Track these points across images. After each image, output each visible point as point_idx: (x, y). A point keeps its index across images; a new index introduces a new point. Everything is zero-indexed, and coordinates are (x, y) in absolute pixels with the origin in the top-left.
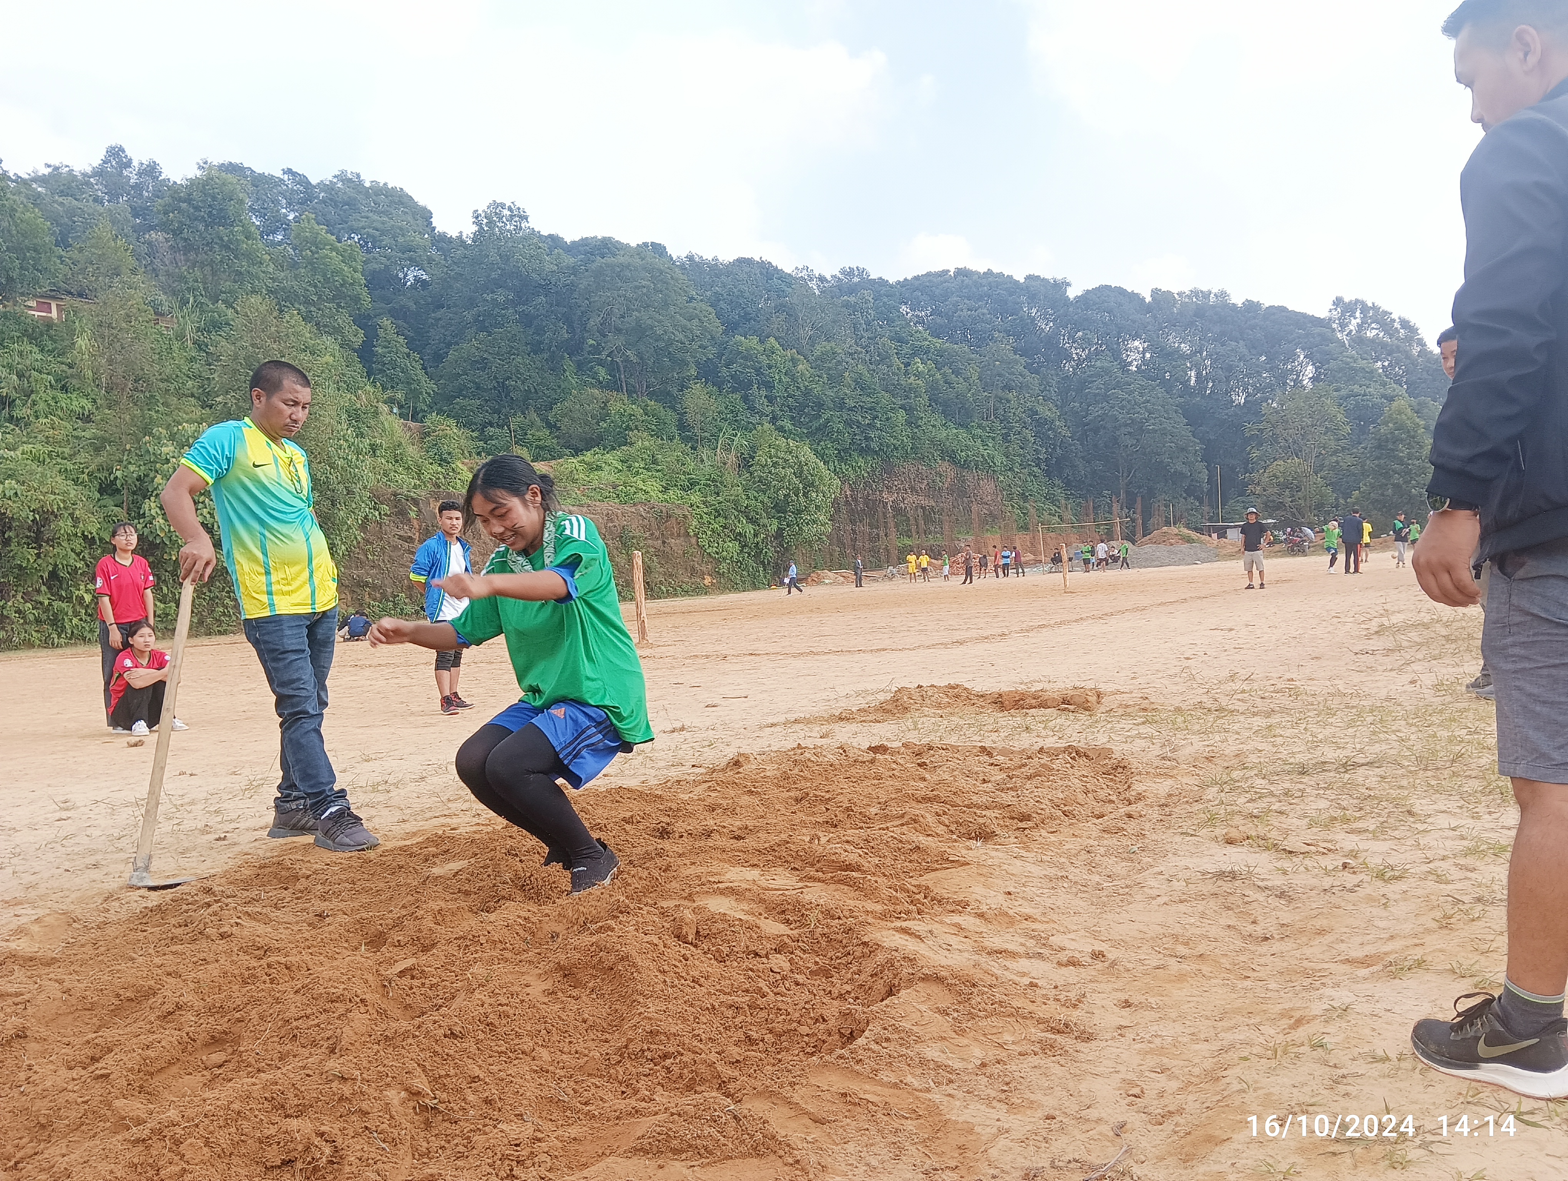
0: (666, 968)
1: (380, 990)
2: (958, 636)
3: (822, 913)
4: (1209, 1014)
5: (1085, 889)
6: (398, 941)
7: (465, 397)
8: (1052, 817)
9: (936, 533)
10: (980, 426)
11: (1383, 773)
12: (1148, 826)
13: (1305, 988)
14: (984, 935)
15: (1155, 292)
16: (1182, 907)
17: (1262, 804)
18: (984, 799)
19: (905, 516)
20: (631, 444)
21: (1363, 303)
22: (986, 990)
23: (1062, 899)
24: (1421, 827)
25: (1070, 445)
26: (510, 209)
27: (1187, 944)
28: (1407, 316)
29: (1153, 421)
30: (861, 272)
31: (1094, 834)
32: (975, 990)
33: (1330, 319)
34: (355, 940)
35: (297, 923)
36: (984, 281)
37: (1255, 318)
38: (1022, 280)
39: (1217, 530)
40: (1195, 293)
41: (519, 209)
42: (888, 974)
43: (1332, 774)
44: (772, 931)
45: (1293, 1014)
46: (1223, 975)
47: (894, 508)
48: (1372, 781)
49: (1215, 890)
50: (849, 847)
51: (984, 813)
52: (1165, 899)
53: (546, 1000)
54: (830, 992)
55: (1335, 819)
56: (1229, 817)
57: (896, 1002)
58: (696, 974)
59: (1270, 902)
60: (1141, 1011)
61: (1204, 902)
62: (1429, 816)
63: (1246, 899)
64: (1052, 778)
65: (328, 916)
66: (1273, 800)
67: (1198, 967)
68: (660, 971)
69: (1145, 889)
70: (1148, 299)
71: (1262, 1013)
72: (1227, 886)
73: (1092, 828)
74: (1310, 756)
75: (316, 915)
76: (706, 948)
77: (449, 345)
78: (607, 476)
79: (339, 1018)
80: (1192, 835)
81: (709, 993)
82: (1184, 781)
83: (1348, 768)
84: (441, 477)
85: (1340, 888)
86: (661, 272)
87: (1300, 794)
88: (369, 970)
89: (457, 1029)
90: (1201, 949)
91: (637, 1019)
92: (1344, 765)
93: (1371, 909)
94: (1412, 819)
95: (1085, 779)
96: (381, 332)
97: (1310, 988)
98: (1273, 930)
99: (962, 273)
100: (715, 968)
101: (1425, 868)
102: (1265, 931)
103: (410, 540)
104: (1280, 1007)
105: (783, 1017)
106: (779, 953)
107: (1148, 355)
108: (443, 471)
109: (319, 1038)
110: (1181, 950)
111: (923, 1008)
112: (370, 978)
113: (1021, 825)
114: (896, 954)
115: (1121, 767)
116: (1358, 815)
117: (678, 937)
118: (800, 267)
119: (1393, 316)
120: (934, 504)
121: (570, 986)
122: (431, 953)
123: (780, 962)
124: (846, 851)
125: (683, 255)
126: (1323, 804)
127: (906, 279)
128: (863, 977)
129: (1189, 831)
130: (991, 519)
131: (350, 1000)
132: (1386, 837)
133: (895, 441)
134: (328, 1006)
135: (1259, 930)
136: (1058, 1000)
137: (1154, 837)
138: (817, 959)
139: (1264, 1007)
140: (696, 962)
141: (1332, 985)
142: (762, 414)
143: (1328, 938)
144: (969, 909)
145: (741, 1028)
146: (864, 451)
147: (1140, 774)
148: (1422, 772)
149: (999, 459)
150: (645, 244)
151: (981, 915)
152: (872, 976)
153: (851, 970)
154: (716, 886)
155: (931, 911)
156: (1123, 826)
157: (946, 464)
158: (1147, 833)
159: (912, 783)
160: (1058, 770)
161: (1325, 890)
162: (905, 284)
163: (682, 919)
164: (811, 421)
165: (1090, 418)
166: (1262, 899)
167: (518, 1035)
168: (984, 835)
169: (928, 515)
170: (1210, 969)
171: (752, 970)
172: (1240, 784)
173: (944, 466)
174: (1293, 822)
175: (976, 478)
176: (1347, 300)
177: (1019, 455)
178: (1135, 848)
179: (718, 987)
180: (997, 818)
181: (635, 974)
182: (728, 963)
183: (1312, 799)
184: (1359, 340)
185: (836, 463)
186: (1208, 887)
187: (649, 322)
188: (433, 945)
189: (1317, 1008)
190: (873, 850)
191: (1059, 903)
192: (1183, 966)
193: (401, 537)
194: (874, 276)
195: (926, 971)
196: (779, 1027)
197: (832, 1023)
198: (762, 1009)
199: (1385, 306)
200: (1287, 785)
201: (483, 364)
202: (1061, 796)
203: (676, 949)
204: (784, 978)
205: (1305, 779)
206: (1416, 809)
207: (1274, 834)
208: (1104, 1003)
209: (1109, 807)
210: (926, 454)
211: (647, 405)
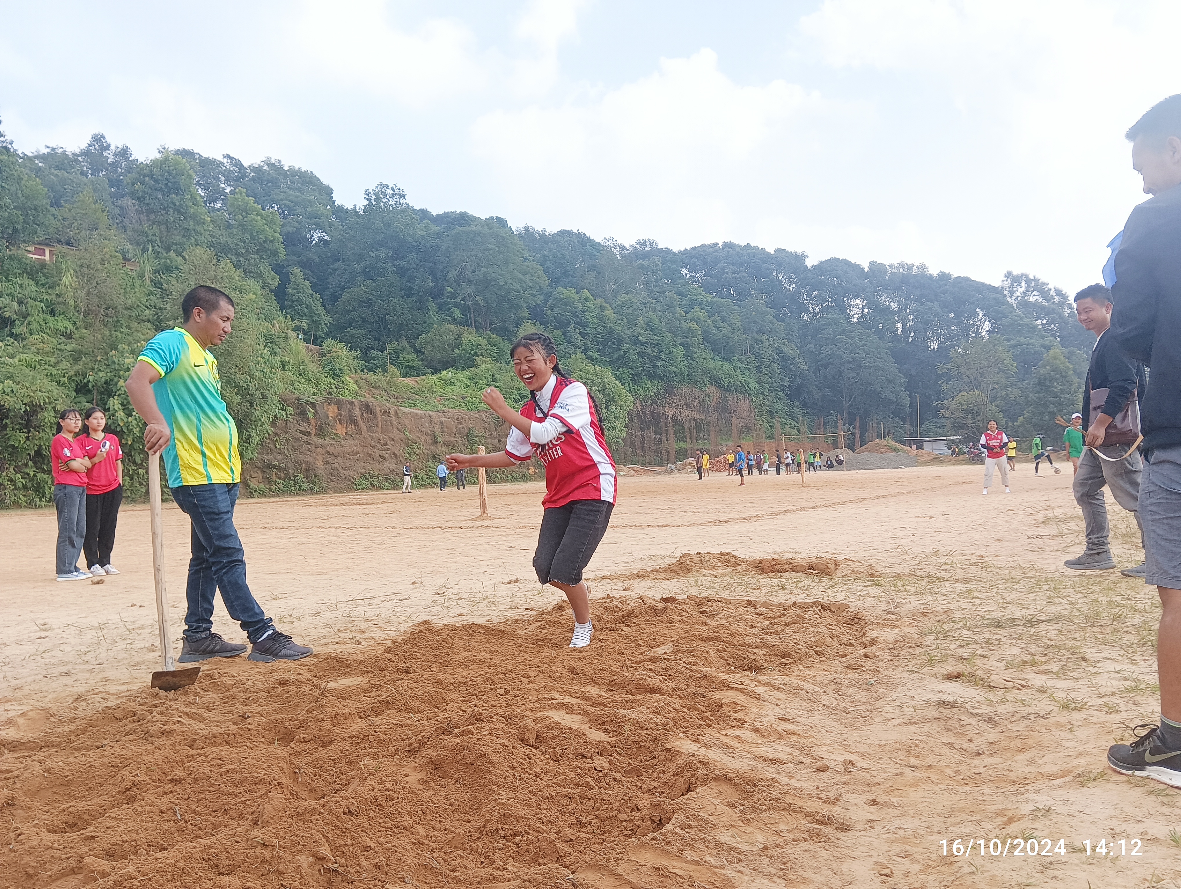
0: (515, 764)
1: (292, 775)
2: (722, 517)
3: (634, 725)
4: (939, 812)
5: (836, 712)
6: (304, 738)
7: (354, 328)
8: (806, 656)
9: (705, 439)
10: (740, 360)
11: (1060, 628)
12: (881, 664)
13: (1012, 793)
14: (760, 746)
15: (872, 264)
16: (912, 728)
17: (969, 649)
18: (754, 641)
19: (682, 426)
20: (477, 366)
21: (1027, 276)
22: (765, 789)
23: (817, 719)
24: (1093, 670)
25: (807, 375)
26: (393, 189)
27: (918, 757)
28: (1060, 287)
29: (868, 360)
30: (651, 243)
31: (840, 670)
32: (756, 789)
33: (1002, 288)
34: (270, 736)
35: (225, 721)
36: (744, 253)
37: (946, 285)
38: (772, 253)
39: (916, 442)
40: (902, 265)
41: (399, 189)
42: (687, 775)
43: (1021, 628)
44: (595, 738)
45: (1006, 813)
46: (947, 782)
47: (674, 420)
48: (1052, 634)
49: (937, 714)
50: (652, 674)
51: (754, 651)
52: (899, 721)
53: (421, 788)
54: (641, 787)
55: (1026, 662)
56: (944, 659)
57: (696, 796)
58: (538, 770)
59: (980, 725)
60: (886, 808)
61: (930, 724)
62: (1099, 662)
63: (962, 723)
64: (805, 625)
65: (249, 717)
66: (977, 646)
67: (928, 775)
68: (510, 767)
69: (883, 713)
70: (867, 269)
71: (981, 812)
72: (947, 712)
73: (838, 664)
74: (1003, 614)
75: (239, 716)
76: (544, 749)
77: (343, 289)
78: (458, 390)
79: (260, 797)
80: (916, 672)
81: (548, 786)
82: (907, 630)
83: (1033, 623)
84: (333, 387)
85: (1035, 716)
86: (504, 239)
87: (997, 642)
88: (283, 759)
89: (353, 808)
90: (929, 761)
91: (493, 804)
92: (1030, 621)
93: (1060, 733)
94: (1085, 664)
95: (830, 627)
96: (292, 277)
97: (1017, 793)
98: (984, 747)
99: (728, 245)
100: (553, 766)
101: (1099, 701)
102: (978, 748)
103: (308, 434)
104: (995, 807)
105: (607, 806)
106: (601, 755)
107: (866, 310)
108: (335, 383)
109: (245, 812)
110: (913, 761)
111: (716, 802)
112: (285, 766)
113: (783, 660)
114: (693, 759)
115: (857, 618)
116: (1043, 659)
117: (522, 740)
118: (608, 238)
119: (1050, 286)
120: (703, 418)
121: (440, 777)
122: (330, 748)
123: (601, 762)
124: (649, 677)
125: (521, 226)
126: (1015, 651)
127: (686, 249)
128: (667, 776)
129: (914, 669)
130: (747, 429)
131: (270, 783)
132: (1067, 677)
133: (675, 370)
134: (252, 787)
135: (972, 747)
136: (820, 798)
137: (886, 673)
138: (630, 761)
139: (983, 807)
140: (537, 761)
141: (1034, 791)
142: (577, 347)
143: (1028, 755)
144: (746, 725)
145: (574, 814)
146: (651, 377)
147: (872, 624)
148: (1089, 628)
149: (753, 385)
150: (492, 218)
151: (756, 730)
152: (674, 775)
153: (657, 771)
154: (550, 702)
155: (716, 726)
156: (862, 663)
157: (714, 387)
158: (880, 669)
159: (697, 626)
160: (810, 620)
161: (1023, 716)
162: (685, 252)
163: (525, 727)
164: (612, 353)
165: (822, 356)
166: (974, 723)
167: (400, 814)
168: (755, 667)
169: (699, 426)
170: (937, 777)
171: (580, 768)
172: (951, 634)
173: (712, 390)
174: (993, 664)
175: (736, 398)
176: (1015, 273)
177: (769, 383)
178: (872, 681)
179: (555, 781)
180: (764, 655)
181: (491, 769)
182: (561, 762)
183: (1007, 646)
184: (1024, 304)
185: (631, 385)
186: (932, 713)
187: (494, 275)
188: (331, 742)
189: (1026, 809)
190: (670, 677)
191: (816, 722)
192: (916, 774)
193: (301, 432)
194: (661, 246)
195: (717, 772)
196: (602, 814)
197: (645, 812)
198: (589, 799)
199: (1043, 279)
200: (987, 635)
201: (368, 303)
202: (813, 639)
203: (521, 751)
204: (605, 775)
205: (1001, 631)
206: (1087, 656)
207: (980, 673)
208: (856, 801)
209: (849, 650)
210: (699, 380)
211: (490, 338)
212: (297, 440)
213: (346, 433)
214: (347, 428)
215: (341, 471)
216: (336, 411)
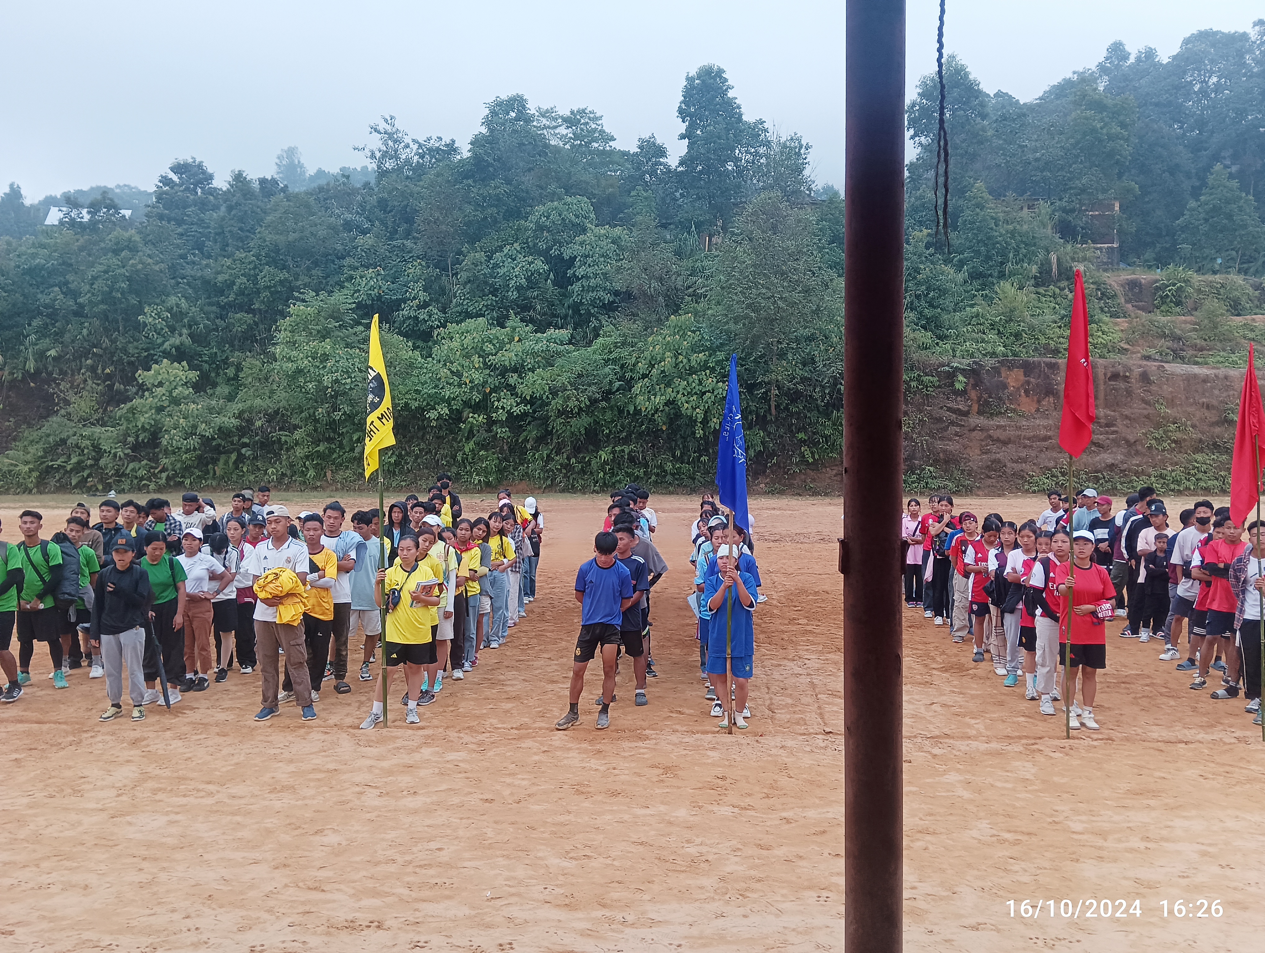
212: (940, 420)
213: (1038, 410)
214: (1039, 402)
215: (1009, 465)
216: (1022, 378)
